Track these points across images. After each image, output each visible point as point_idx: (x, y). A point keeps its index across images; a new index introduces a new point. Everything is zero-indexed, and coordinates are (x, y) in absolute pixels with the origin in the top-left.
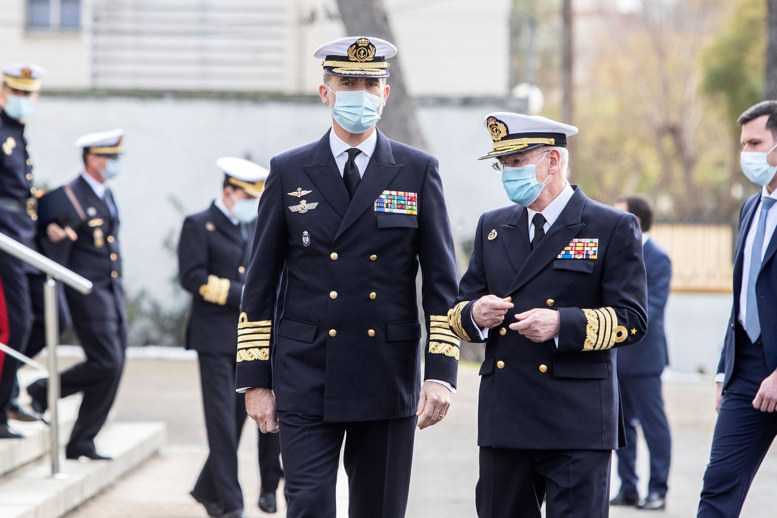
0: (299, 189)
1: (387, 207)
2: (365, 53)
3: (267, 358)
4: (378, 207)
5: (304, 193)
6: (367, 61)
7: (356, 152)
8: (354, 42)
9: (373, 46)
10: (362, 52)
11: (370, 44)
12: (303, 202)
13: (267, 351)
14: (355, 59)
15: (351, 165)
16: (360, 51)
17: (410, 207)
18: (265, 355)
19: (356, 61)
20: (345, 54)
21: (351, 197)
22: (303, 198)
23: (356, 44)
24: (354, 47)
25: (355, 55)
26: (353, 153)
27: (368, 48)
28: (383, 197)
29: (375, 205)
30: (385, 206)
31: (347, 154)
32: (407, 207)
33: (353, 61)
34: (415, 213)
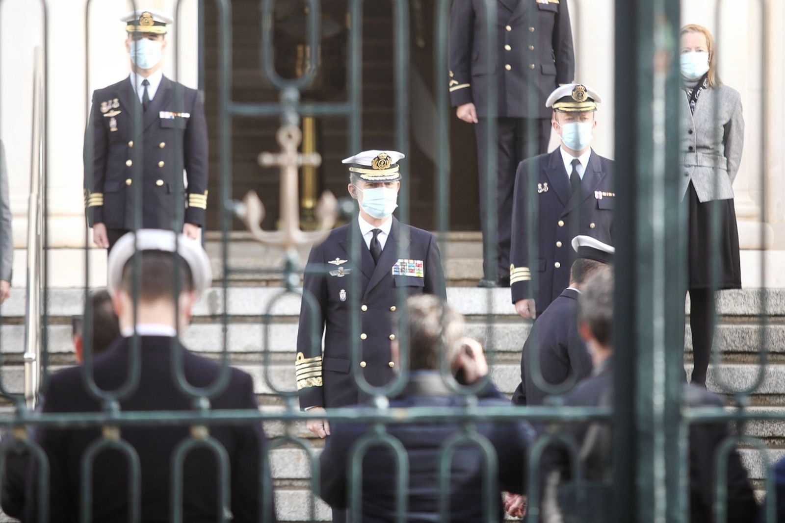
0: (338, 259)
1: (402, 271)
2: (384, 163)
3: (321, 385)
4: (395, 271)
5: (343, 261)
6: (386, 169)
7: (379, 231)
8: (376, 156)
9: (390, 157)
10: (383, 162)
11: (388, 156)
12: (341, 268)
13: (320, 379)
14: (378, 168)
15: (375, 241)
16: (381, 162)
17: (418, 271)
18: (319, 382)
19: (378, 169)
20: (370, 164)
21: (376, 263)
22: (341, 265)
23: (378, 157)
24: (377, 159)
25: (377, 165)
26: (376, 232)
27: (386, 159)
28: (397, 264)
29: (393, 270)
30: (400, 270)
31: (372, 233)
32: (416, 271)
33: (376, 169)
34: (422, 275)
